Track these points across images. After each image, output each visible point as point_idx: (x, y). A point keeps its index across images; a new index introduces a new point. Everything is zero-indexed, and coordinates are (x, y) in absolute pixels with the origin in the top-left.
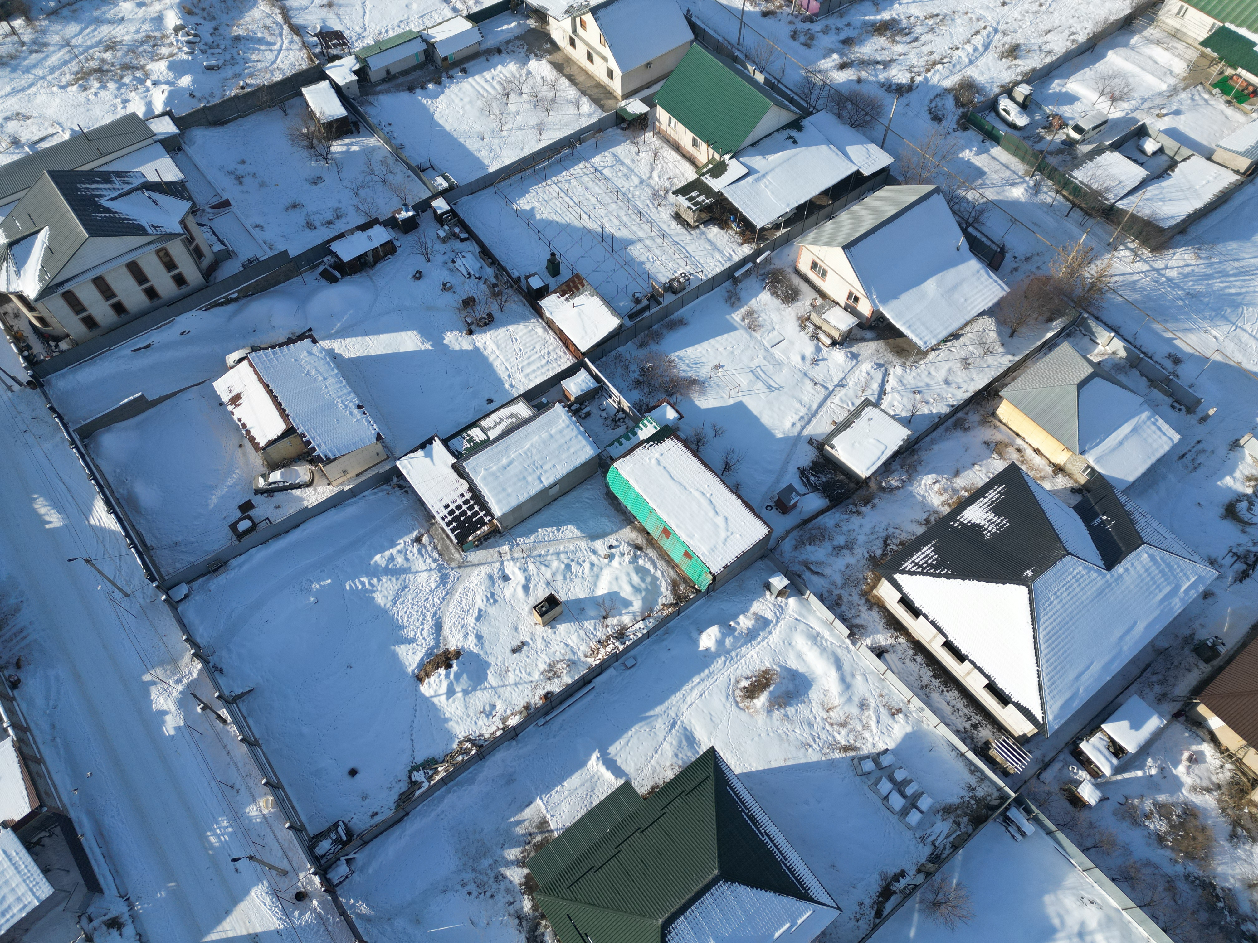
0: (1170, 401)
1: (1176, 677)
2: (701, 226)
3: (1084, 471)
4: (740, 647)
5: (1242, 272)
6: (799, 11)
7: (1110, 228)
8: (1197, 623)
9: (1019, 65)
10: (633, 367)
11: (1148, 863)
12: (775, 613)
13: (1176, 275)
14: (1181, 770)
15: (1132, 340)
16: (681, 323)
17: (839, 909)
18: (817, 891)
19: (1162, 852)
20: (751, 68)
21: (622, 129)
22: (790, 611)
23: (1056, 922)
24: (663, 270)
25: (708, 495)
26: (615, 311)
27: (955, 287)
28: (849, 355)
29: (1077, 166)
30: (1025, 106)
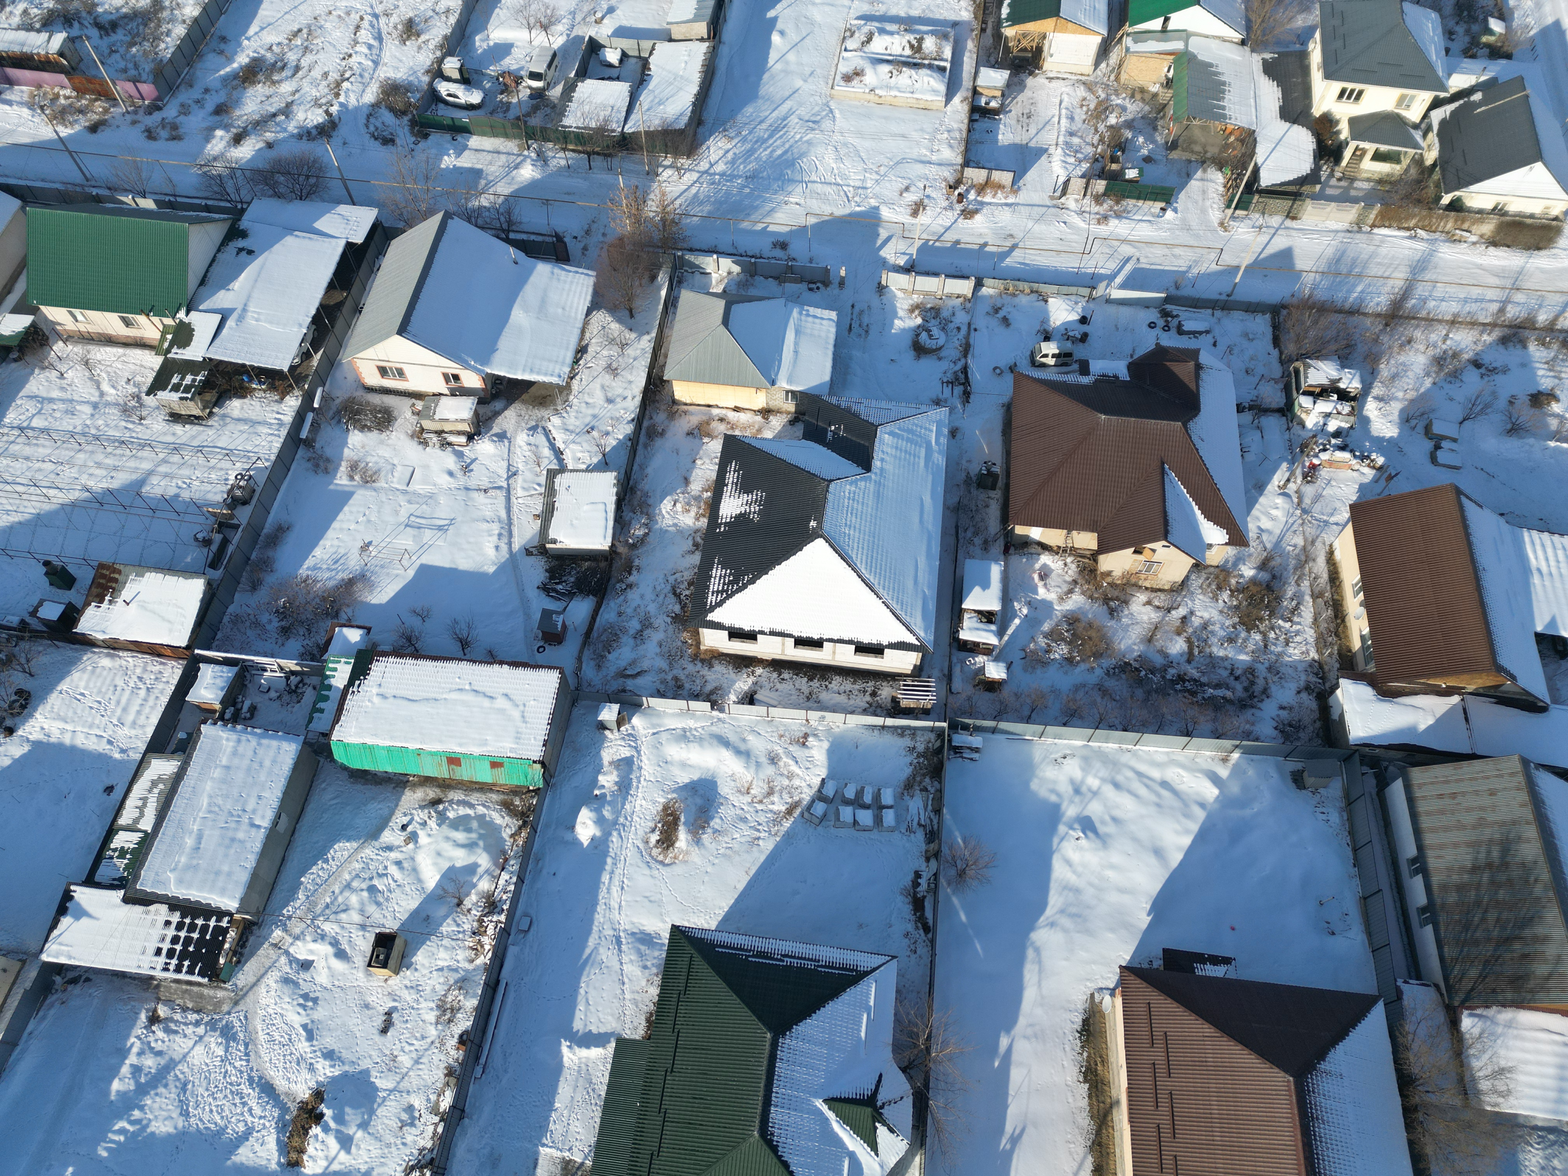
0: (804, 286)
1: (983, 520)
2: (216, 410)
3: (787, 399)
4: (623, 808)
5: (775, 130)
6: (133, 104)
7: (636, 157)
8: (964, 462)
9: (428, 41)
10: (264, 618)
11: (1077, 688)
12: (630, 746)
13: (724, 167)
14: (1042, 593)
15: (735, 252)
16: (281, 532)
17: (894, 957)
18: (865, 961)
19: (1078, 670)
20: (128, 199)
21: (15, 360)
22: (642, 732)
23: (1053, 798)
24: (209, 487)
25: (467, 687)
26: (187, 572)
27: (543, 302)
28: (495, 439)
29: (562, 114)
30: (466, 79)
